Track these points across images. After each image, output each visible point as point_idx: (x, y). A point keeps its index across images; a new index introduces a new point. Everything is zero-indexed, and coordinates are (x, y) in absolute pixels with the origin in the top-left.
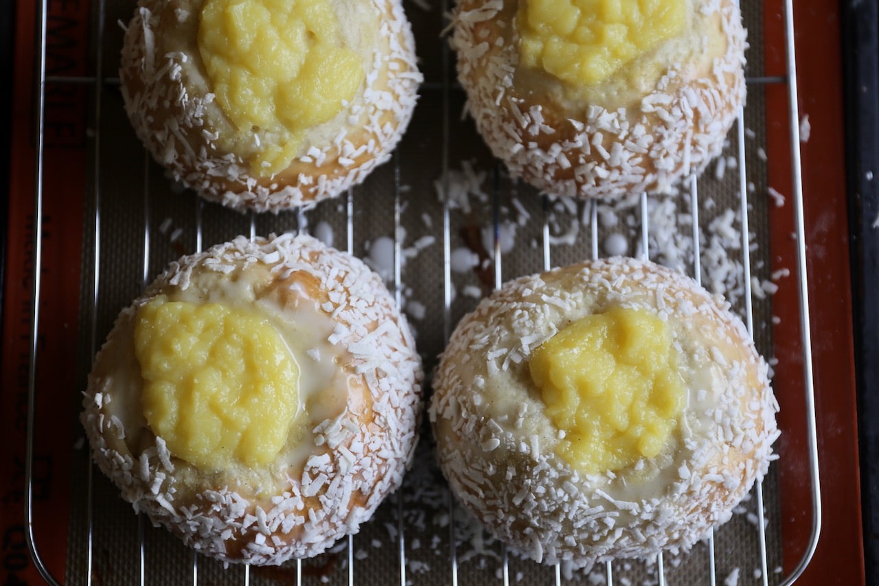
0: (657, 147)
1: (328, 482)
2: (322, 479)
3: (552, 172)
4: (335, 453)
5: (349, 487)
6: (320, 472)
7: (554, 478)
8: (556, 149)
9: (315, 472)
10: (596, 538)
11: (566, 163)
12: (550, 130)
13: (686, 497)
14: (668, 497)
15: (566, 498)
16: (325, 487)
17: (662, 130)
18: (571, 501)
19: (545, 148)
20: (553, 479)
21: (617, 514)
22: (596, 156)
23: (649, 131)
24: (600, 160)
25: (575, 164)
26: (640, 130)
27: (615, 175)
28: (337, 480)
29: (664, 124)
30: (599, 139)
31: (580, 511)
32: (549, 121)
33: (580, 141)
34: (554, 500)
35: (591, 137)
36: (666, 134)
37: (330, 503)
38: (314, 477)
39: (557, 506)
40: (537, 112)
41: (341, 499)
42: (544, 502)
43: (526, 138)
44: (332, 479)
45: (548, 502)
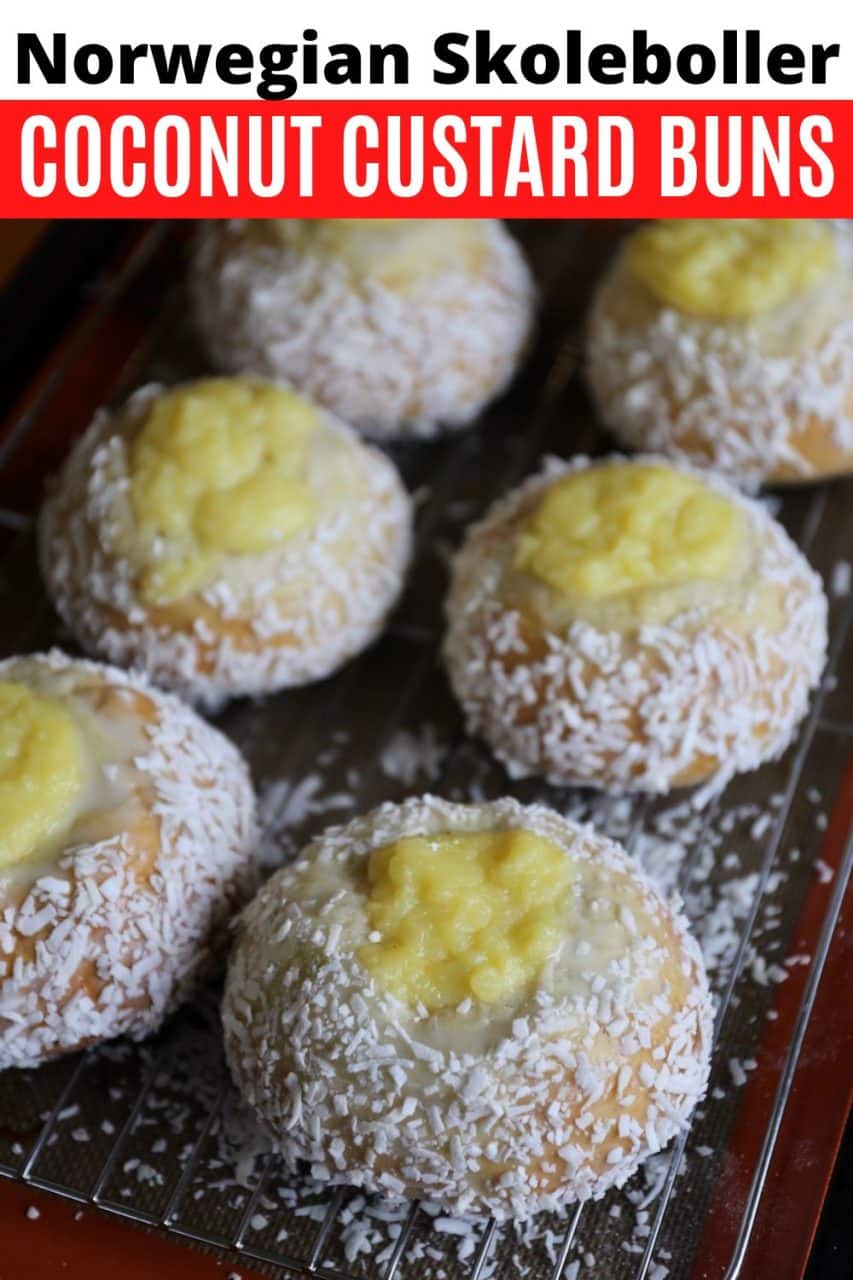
0: (650, 701)
1: (55, 923)
2: (48, 915)
3: (513, 710)
4: (79, 884)
5: (80, 948)
6: (49, 901)
7: (341, 986)
8: (522, 675)
9: (44, 898)
10: (377, 1107)
11: (530, 696)
12: (521, 647)
13: (512, 1069)
14: (488, 1058)
15: (350, 1022)
16: (49, 930)
17: (661, 678)
18: (355, 1030)
19: (509, 670)
20: (339, 987)
21: (411, 1065)
22: (568, 691)
23: (645, 674)
24: (574, 699)
25: (542, 701)
26: (632, 669)
27: (588, 728)
28: (68, 924)
29: (665, 668)
30: (577, 667)
31: (362, 1047)
32: (523, 634)
33: (553, 665)
34: (332, 1022)
35: (567, 663)
36: (665, 685)
37: (47, 958)
38: (40, 906)
39: (335, 1033)
40: (511, 621)
41: (64, 959)
42: (319, 1021)
43: (492, 655)
44: (61, 919)
45: (325, 1025)
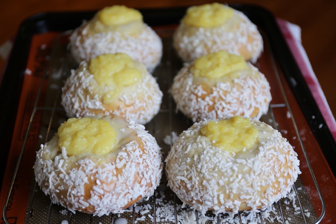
0: (241, 96)
1: (126, 163)
2: (123, 162)
3: (207, 108)
4: (129, 152)
5: (134, 170)
6: (123, 158)
7: (212, 153)
8: (207, 99)
9: (121, 158)
10: (231, 180)
11: (211, 103)
12: (205, 93)
13: (263, 158)
14: (256, 157)
15: (217, 160)
16: (125, 166)
17: (242, 90)
18: (220, 162)
19: (203, 99)
20: (211, 154)
21: (238, 165)
22: (221, 98)
23: (238, 90)
24: (223, 100)
25: (215, 103)
26: (235, 90)
27: (228, 106)
28: (129, 163)
29: (242, 87)
30: (221, 93)
31: (223, 165)
32: (204, 89)
33: (215, 94)
34: (212, 162)
35: (218, 92)
36: (244, 91)
37: (126, 173)
38: (121, 160)
39: (214, 165)
40: (200, 88)
41: (131, 172)
42: (209, 163)
43: (197, 97)
44: (127, 162)
45: (211, 164)
